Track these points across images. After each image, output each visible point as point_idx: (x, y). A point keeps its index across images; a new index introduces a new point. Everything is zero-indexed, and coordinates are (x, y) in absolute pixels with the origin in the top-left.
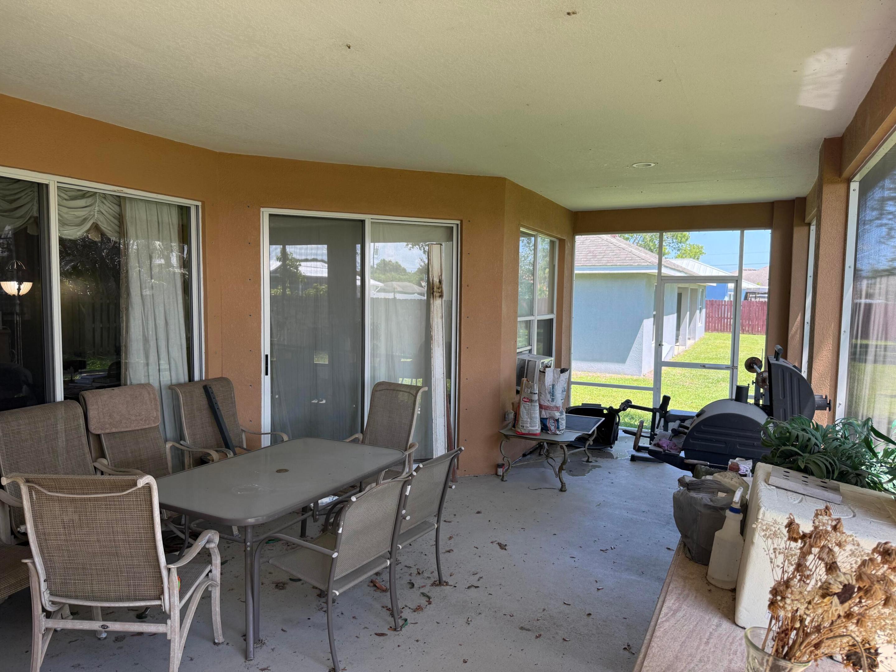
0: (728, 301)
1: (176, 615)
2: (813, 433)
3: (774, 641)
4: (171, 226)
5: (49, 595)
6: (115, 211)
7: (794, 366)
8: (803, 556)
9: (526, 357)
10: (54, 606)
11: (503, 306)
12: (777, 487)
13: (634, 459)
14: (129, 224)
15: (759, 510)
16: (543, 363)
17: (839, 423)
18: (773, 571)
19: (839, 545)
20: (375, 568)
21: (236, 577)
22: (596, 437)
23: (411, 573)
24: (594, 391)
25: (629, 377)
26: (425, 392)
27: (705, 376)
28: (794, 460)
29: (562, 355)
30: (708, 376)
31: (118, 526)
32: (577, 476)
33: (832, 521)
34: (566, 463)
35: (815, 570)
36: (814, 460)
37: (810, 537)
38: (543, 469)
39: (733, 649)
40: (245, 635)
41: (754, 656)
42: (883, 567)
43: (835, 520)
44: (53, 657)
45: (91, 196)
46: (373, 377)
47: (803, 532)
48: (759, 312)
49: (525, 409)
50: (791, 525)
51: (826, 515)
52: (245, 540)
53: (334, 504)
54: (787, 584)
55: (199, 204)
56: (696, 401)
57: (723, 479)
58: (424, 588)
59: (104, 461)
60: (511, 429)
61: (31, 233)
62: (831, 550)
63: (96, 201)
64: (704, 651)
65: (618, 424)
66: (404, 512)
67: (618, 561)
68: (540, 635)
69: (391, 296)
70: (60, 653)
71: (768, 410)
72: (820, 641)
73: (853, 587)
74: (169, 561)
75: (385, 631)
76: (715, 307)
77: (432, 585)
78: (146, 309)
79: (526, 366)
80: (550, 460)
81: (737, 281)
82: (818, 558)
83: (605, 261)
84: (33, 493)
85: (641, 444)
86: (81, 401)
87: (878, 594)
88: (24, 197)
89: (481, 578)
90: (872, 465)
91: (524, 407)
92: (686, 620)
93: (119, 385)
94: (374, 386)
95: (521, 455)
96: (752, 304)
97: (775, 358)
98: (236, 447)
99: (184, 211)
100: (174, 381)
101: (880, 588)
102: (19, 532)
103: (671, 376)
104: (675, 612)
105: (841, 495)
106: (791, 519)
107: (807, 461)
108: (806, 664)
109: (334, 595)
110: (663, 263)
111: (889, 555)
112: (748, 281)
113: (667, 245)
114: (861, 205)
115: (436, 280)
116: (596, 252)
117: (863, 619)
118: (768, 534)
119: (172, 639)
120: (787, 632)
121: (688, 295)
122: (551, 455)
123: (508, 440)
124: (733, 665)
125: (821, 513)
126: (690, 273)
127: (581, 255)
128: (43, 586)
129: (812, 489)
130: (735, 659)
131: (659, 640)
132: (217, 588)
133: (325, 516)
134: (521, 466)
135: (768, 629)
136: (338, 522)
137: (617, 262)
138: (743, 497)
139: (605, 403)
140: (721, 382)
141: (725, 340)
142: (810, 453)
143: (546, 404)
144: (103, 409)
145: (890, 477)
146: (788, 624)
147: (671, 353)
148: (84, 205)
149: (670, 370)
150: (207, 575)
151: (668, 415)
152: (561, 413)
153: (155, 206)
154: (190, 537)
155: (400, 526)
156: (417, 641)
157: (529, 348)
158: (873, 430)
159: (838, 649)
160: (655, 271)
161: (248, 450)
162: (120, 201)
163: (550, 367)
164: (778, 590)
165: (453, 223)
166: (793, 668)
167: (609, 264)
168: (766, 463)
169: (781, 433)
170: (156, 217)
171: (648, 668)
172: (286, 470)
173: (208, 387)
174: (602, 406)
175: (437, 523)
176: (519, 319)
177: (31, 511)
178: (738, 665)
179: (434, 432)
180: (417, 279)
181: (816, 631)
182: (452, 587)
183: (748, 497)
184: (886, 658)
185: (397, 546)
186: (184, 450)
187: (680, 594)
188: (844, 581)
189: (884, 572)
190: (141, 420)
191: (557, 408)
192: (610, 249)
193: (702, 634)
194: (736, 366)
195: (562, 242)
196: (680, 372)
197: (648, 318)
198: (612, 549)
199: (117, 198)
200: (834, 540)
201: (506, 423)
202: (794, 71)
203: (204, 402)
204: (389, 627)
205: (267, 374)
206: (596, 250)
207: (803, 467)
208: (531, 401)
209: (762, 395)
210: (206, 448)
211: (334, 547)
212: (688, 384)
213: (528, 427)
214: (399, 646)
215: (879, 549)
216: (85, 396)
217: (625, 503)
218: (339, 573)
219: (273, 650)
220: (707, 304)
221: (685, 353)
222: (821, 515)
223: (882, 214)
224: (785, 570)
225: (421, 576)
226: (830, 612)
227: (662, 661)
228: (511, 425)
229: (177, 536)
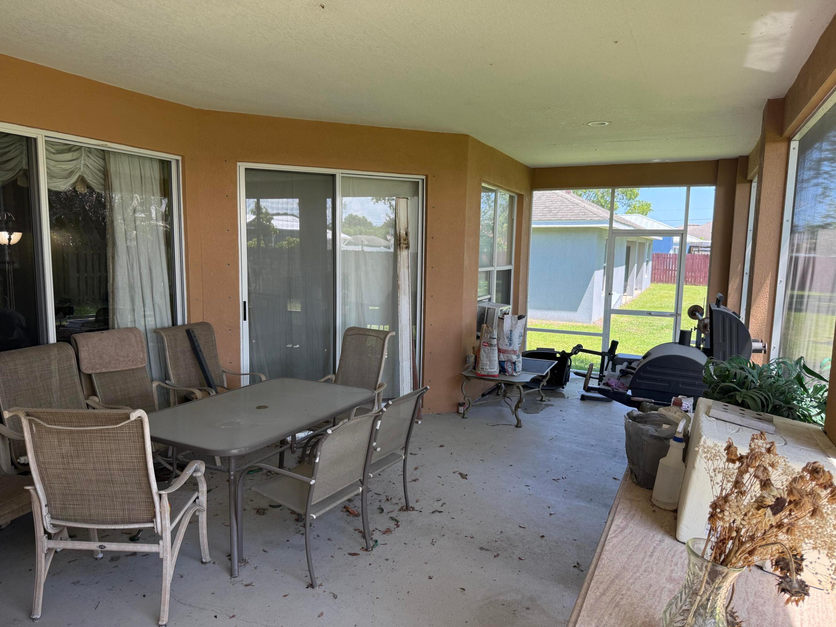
0: (673, 254)
1: (167, 536)
2: (750, 371)
3: (712, 550)
4: (153, 180)
5: (50, 519)
6: (100, 164)
7: (734, 313)
8: (740, 474)
9: (486, 305)
10: (55, 528)
11: (466, 257)
12: (716, 419)
13: (583, 398)
14: (113, 177)
15: (700, 438)
16: (501, 310)
17: (774, 362)
18: (712, 488)
19: (772, 465)
20: (349, 494)
21: (220, 504)
22: (549, 379)
23: (381, 500)
24: (548, 338)
25: (580, 324)
26: (392, 336)
27: (650, 323)
28: (732, 396)
29: (519, 303)
30: (653, 323)
31: (112, 456)
32: (531, 413)
33: (767, 444)
34: (522, 402)
35: (750, 488)
36: (750, 395)
37: (747, 458)
38: (500, 408)
39: (674, 561)
40: (230, 555)
41: (695, 562)
42: (811, 483)
43: (770, 443)
44: (54, 575)
45: (77, 150)
46: (344, 323)
47: (740, 454)
48: (701, 265)
49: (485, 352)
50: (729, 448)
51: (761, 439)
52: (229, 469)
53: (310, 438)
54: (726, 499)
55: (179, 158)
56: (642, 346)
57: (667, 413)
58: (392, 513)
59: (96, 399)
60: (472, 371)
61: (21, 185)
62: (765, 469)
63: (81, 155)
64: (648, 562)
65: (569, 367)
66: (375, 444)
67: (568, 490)
68: (498, 555)
69: (359, 248)
70: (61, 571)
71: (708, 352)
72: (754, 548)
73: (784, 500)
74: (160, 488)
75: (357, 550)
76: (661, 260)
77: (400, 510)
78: (131, 258)
79: (486, 314)
80: (507, 400)
81: (682, 234)
82: (753, 476)
83: (559, 216)
84: (33, 426)
85: (590, 385)
86: (72, 343)
87: (806, 506)
88: (13, 151)
89: (444, 504)
90: (802, 400)
91: (484, 350)
92: (632, 536)
93: (107, 329)
94: (346, 332)
95: (481, 394)
96: (695, 258)
97: (716, 305)
98: (218, 386)
99: (165, 165)
100: (159, 326)
101: (808, 501)
102: (19, 463)
103: (619, 323)
104: (623, 529)
105: (774, 426)
106: (730, 443)
107: (744, 396)
108: (741, 569)
109: (311, 518)
110: (614, 218)
111: (818, 472)
112: (692, 236)
113: (617, 201)
114: (800, 163)
115: (403, 232)
116: (552, 207)
117: (793, 528)
118: (709, 456)
119: (164, 558)
120: (724, 541)
121: (636, 249)
122: (508, 395)
123: (468, 381)
124: (673, 575)
125: (757, 437)
126: (639, 227)
127: (537, 210)
128: (45, 510)
129: (748, 420)
130: (676, 569)
131: (608, 553)
132: (204, 513)
133: (301, 450)
134: (481, 405)
135: (707, 540)
136: (314, 453)
137: (572, 216)
138: (685, 429)
139: (558, 348)
140: (665, 329)
141: (669, 290)
142: (747, 389)
143: (504, 348)
144: (94, 351)
145: (819, 411)
146: (725, 535)
147: (619, 302)
148: (71, 158)
149: (618, 318)
150: (195, 501)
151: (615, 358)
152: (518, 356)
153: (137, 160)
154: (177, 469)
155: (371, 457)
156: (387, 560)
157: (489, 296)
158: (805, 367)
159: (769, 556)
160: (607, 226)
161: (228, 389)
162: (104, 154)
163: (508, 314)
164: (717, 504)
165: (419, 178)
166: (730, 573)
167: (563, 219)
168: (707, 398)
169: (721, 371)
170: (139, 171)
171: (599, 577)
172: (265, 407)
173: (191, 331)
174: (555, 350)
175: (404, 455)
176: (480, 270)
177: (32, 443)
178: (679, 574)
179: (400, 374)
180: (383, 233)
181: (750, 540)
182: (418, 512)
183: (689, 429)
184: (811, 563)
185: (368, 475)
186: (169, 389)
187: (627, 514)
188: (776, 494)
189: (813, 488)
190: (129, 361)
191: (514, 352)
192: (565, 204)
193: (646, 549)
194: (680, 313)
195: (520, 197)
196: (628, 320)
197: (599, 269)
198: (563, 478)
199: (102, 152)
200: (768, 461)
201: (468, 365)
202: (742, 34)
203: (187, 344)
204: (361, 548)
205: (245, 319)
206: (552, 205)
207: (740, 401)
208: (491, 345)
209: (703, 340)
210: (190, 387)
211: (312, 475)
212: (634, 330)
213: (487, 369)
214: (370, 564)
215: (808, 468)
216: (77, 338)
217: (575, 438)
218: (316, 498)
219: (255, 568)
220: (653, 256)
221: (632, 303)
222: (757, 439)
223: (818, 174)
224: (723, 488)
225: (390, 502)
226: (764, 523)
227: (611, 571)
228: (471, 368)
229: (165, 468)
